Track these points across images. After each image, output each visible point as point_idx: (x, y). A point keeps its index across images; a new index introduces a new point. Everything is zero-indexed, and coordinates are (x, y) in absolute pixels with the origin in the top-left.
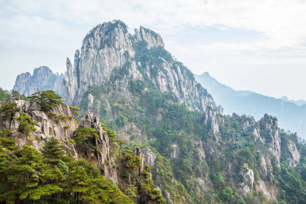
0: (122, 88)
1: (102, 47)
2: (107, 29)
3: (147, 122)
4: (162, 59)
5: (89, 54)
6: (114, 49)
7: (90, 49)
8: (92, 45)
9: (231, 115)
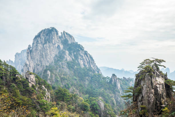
0: (64, 66)
1: (46, 43)
2: (47, 32)
3: (81, 86)
4: (79, 49)
5: (38, 47)
6: (52, 44)
7: (38, 44)
8: (40, 42)
9: (122, 78)
